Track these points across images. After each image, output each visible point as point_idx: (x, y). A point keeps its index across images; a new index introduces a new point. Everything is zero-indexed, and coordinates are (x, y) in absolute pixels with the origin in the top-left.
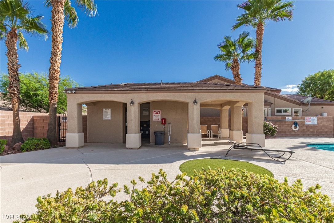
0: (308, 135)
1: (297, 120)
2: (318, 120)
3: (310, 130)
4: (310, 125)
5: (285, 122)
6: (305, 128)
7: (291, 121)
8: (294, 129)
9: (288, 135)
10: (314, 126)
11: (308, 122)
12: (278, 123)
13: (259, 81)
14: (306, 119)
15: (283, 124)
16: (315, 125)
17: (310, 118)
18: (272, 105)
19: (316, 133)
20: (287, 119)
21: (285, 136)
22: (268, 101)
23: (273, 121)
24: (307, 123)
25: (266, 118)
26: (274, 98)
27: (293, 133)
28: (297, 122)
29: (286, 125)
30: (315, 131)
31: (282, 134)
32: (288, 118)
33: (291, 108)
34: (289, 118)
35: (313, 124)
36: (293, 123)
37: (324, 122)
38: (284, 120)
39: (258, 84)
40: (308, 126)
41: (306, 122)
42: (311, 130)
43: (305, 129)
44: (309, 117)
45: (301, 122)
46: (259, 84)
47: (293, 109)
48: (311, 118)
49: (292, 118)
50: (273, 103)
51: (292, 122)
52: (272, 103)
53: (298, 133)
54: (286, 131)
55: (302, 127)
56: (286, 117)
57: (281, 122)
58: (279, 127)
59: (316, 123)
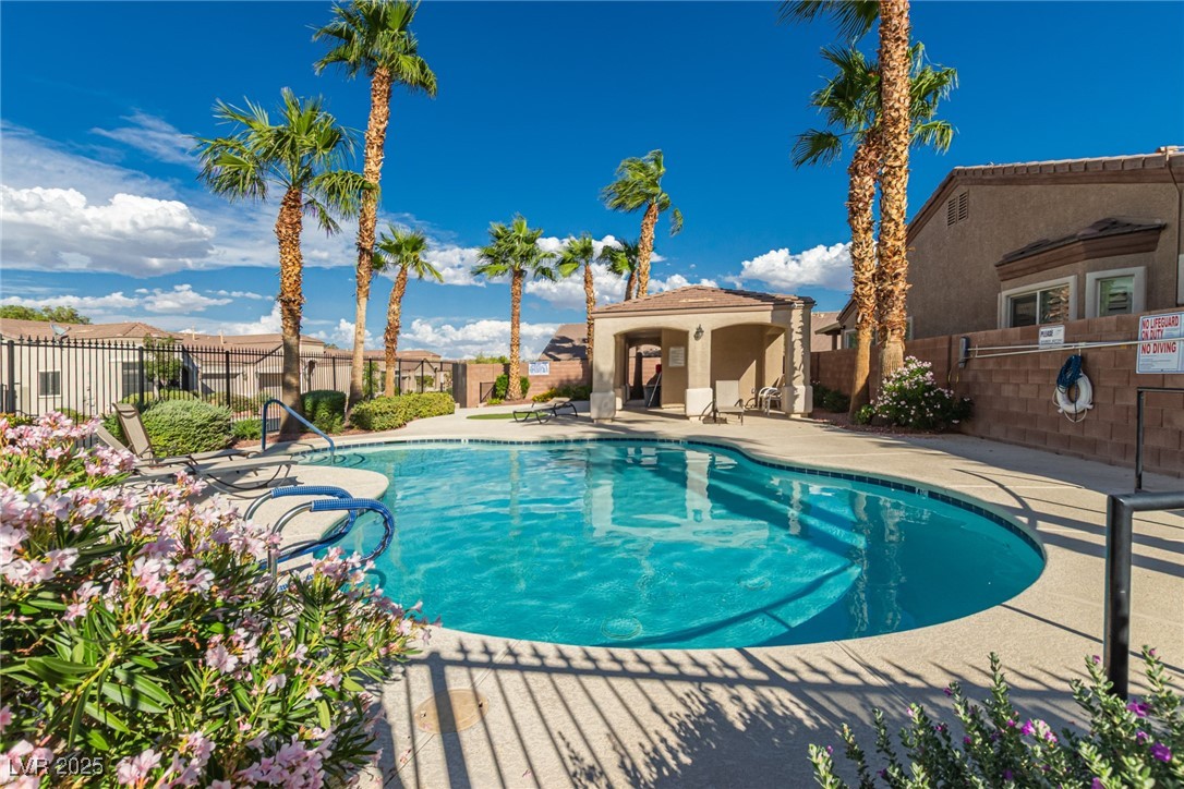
1: (1082, 345)
3: (1170, 421)
4: (1171, 376)
5: (1037, 358)
7: (1061, 347)
8: (1065, 406)
9: (1044, 437)
11: (1160, 355)
12: (1008, 367)
14: (1141, 330)
15: (1027, 372)
17: (1174, 322)
20: (1042, 339)
21: (1033, 444)
23: (993, 351)
24: (1151, 362)
28: (1091, 355)
29: (1037, 379)
32: (1051, 333)
34: (1055, 330)
38: (1030, 349)
41: (1142, 357)
44: (1168, 316)
45: (1115, 351)
49: (1066, 333)
51: (1064, 354)
53: (1093, 433)
54: (1036, 415)
55: (1115, 389)
56: (1042, 330)
57: (1019, 360)
58: (1011, 387)
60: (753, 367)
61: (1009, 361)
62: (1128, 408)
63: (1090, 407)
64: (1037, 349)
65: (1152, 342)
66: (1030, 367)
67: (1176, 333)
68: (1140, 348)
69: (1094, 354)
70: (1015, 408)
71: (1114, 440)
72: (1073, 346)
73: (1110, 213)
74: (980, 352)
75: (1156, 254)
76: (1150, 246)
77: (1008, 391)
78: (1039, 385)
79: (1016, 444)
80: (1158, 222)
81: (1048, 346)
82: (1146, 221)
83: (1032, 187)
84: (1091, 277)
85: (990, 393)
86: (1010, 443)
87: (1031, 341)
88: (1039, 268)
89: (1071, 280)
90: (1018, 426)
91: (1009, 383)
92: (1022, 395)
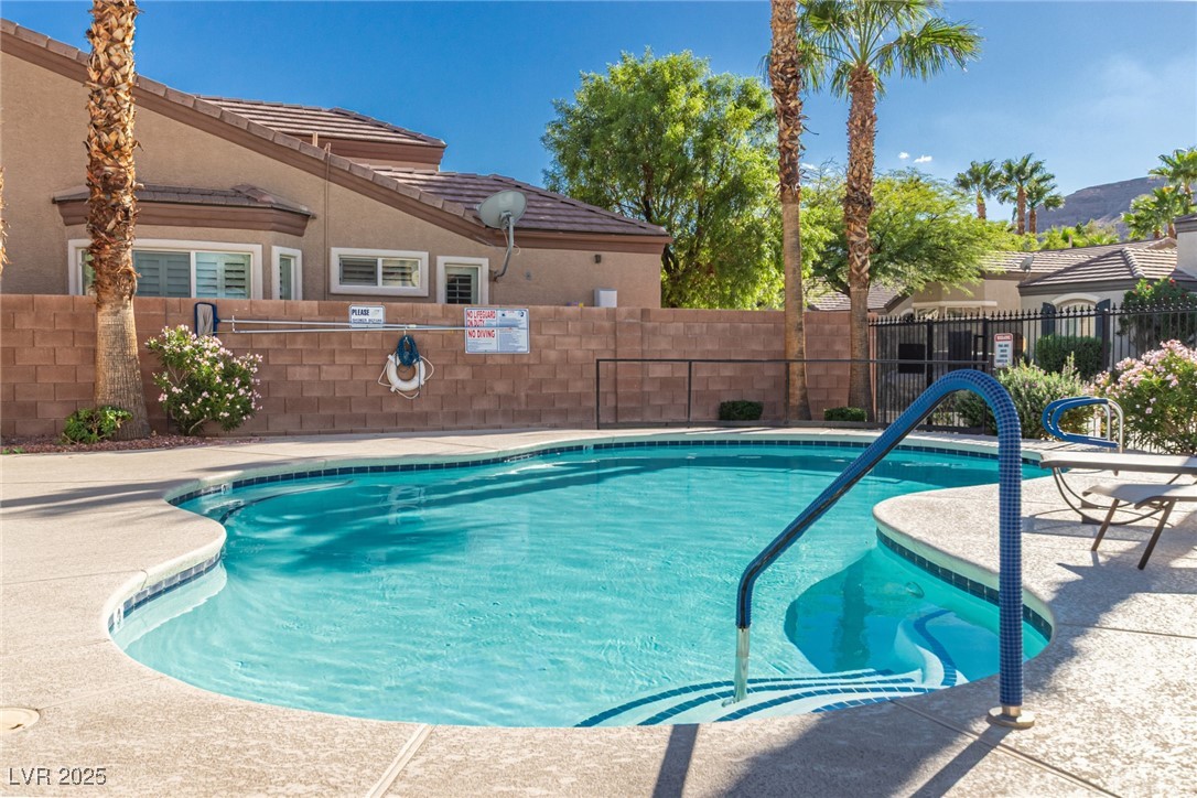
0: (484, 415)
1: (408, 327)
2: (535, 326)
3: (492, 389)
4: (492, 355)
5: (347, 338)
6: (463, 374)
7: (380, 328)
8: (397, 383)
10: (511, 366)
11: (484, 340)
12: (299, 346)
13: (114, 41)
14: (467, 319)
15: (333, 353)
16: (522, 355)
17: (492, 315)
18: (311, 225)
19: (523, 407)
20: (354, 317)
22: (266, 199)
23: (268, 327)
24: (476, 344)
25: (214, 308)
26: (321, 181)
27: (396, 408)
28: (417, 338)
29: (350, 359)
30: (523, 394)
31: (329, 412)
32: (366, 313)
33: (425, 255)
34: (371, 310)
35: (511, 350)
36: (392, 345)
37: (567, 340)
38: (337, 327)
39: (111, 63)
40: (480, 363)
41: (469, 339)
42: (501, 387)
43: (463, 381)
44: (487, 310)
45: (441, 335)
46: (116, 60)
47: (441, 260)
48: (499, 313)
49: (387, 314)
50: (314, 218)
51: (386, 335)
52: (306, 217)
53: (425, 407)
54: (350, 398)
55: (444, 366)
57: (317, 340)
58: (306, 370)
59: (521, 342)
61: (300, 339)
62: (457, 381)
64: (348, 327)
65: (477, 329)
66: (336, 346)
67: (494, 323)
68: (467, 334)
69: (421, 336)
70: (315, 393)
71: (445, 410)
72: (396, 327)
74: (241, 326)
76: (299, 231)
77: (300, 374)
78: (352, 366)
80: (305, 209)
81: (365, 326)
84: (277, 251)
87: (343, 318)
89: (257, 250)
90: (322, 412)
91: (301, 365)
92: (324, 376)
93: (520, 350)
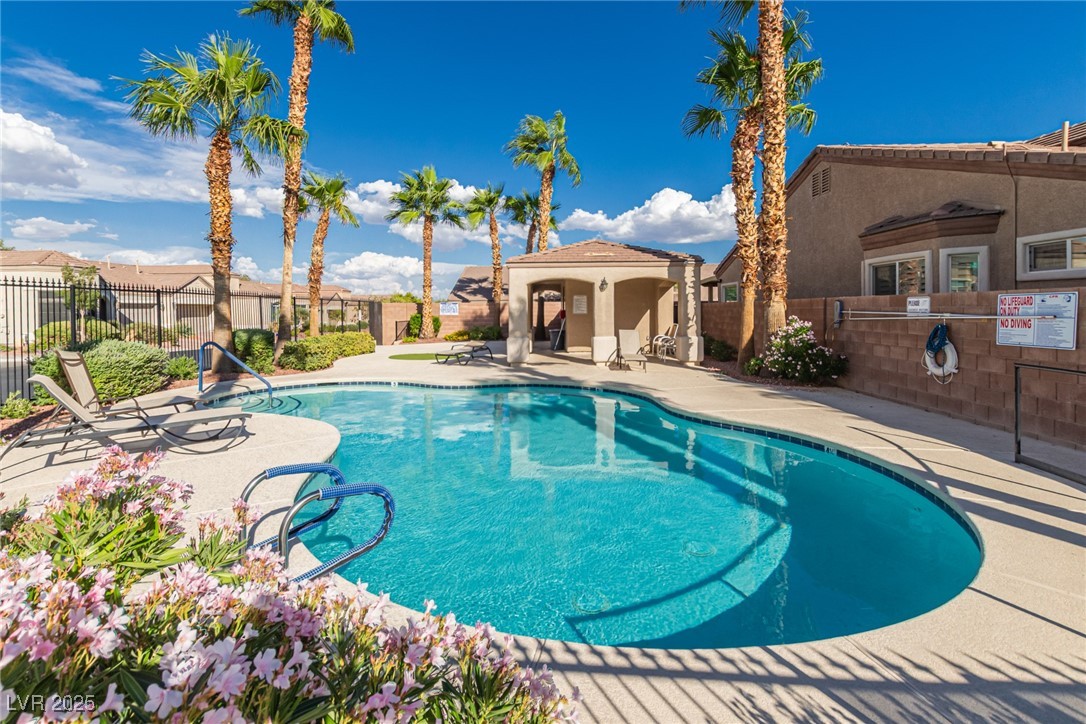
1: (947, 316)
2: (1084, 314)
4: (1028, 349)
5: (906, 324)
6: (996, 367)
7: (927, 318)
8: (933, 369)
9: (915, 395)
11: (1017, 330)
12: (879, 331)
14: (999, 306)
15: (897, 336)
16: (1066, 352)
17: (1028, 302)
18: (1003, 220)
19: (1069, 420)
20: (910, 307)
21: (904, 400)
23: (865, 315)
24: (1009, 335)
25: (841, 303)
27: (937, 391)
28: (955, 326)
29: (906, 343)
30: (1070, 403)
31: (893, 385)
32: (917, 304)
34: (920, 300)
35: (1051, 345)
38: (893, 315)
40: (1018, 361)
41: (1001, 330)
42: (1040, 389)
43: (996, 375)
44: (1023, 296)
45: (976, 323)
48: (1037, 298)
49: (932, 305)
51: (930, 323)
52: (1001, 213)
53: (959, 395)
54: (906, 375)
55: (977, 357)
56: (909, 299)
57: (889, 325)
58: (883, 349)
59: (1065, 336)
60: (647, 317)
61: (880, 325)
62: (989, 374)
63: (956, 371)
64: (906, 316)
65: (1010, 318)
66: (899, 332)
67: (1031, 311)
68: (999, 323)
69: (958, 324)
70: (887, 368)
71: (978, 402)
72: (939, 316)
73: (955, 197)
74: (853, 315)
75: (997, 236)
76: (992, 229)
77: (880, 351)
78: (908, 348)
79: (889, 399)
80: (998, 208)
81: (916, 314)
82: (987, 207)
83: (886, 168)
84: (943, 253)
85: (863, 352)
86: (884, 399)
87: (900, 309)
88: (898, 242)
89: (926, 254)
90: (890, 383)
91: (880, 345)
92: (892, 356)
93: (1063, 345)
